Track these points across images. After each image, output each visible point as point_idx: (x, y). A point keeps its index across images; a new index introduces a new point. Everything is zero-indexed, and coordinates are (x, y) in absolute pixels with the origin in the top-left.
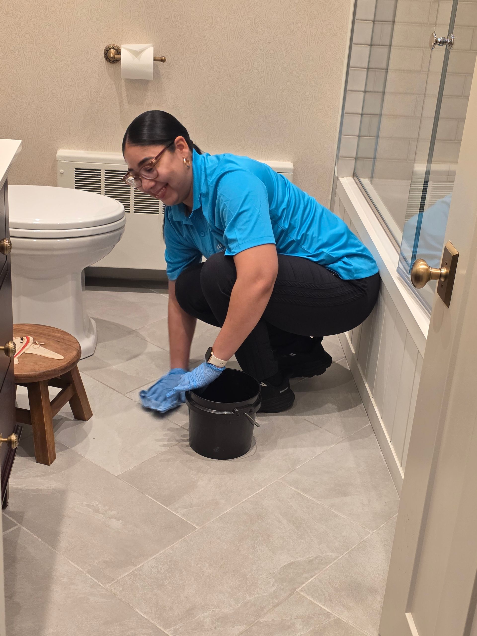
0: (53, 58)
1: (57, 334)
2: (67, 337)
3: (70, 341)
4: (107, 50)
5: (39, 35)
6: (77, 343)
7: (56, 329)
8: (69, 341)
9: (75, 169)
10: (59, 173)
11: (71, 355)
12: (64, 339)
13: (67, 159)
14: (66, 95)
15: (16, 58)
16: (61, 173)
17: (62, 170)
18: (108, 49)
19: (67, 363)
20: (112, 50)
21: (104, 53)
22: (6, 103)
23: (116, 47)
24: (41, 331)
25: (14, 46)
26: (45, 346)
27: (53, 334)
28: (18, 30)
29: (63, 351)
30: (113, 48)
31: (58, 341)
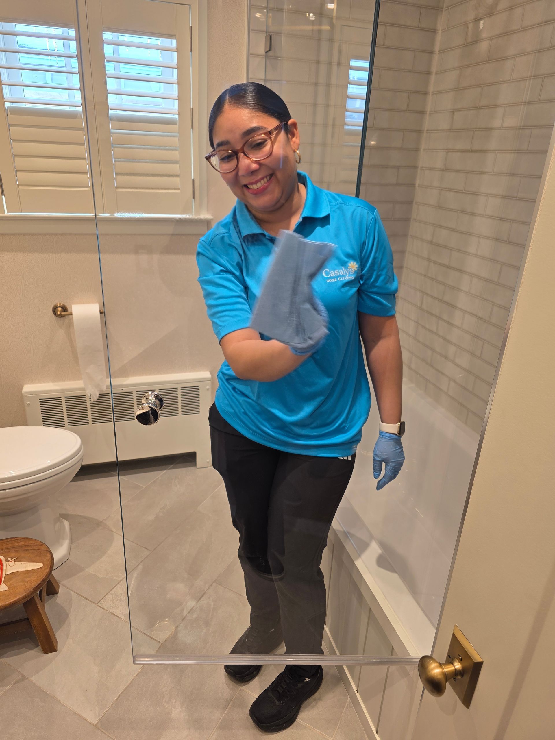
0: (9, 318)
1: (20, 544)
2: (31, 542)
3: (37, 545)
4: (55, 308)
6: (43, 544)
7: (16, 539)
8: (35, 546)
9: (40, 399)
10: (27, 404)
11: (47, 559)
12: (31, 545)
14: (24, 344)
17: (29, 402)
19: (49, 568)
20: (59, 308)
21: (53, 311)
23: (62, 306)
24: (5, 546)
26: (19, 560)
27: (17, 544)
29: (38, 558)
30: (60, 307)
31: (27, 550)
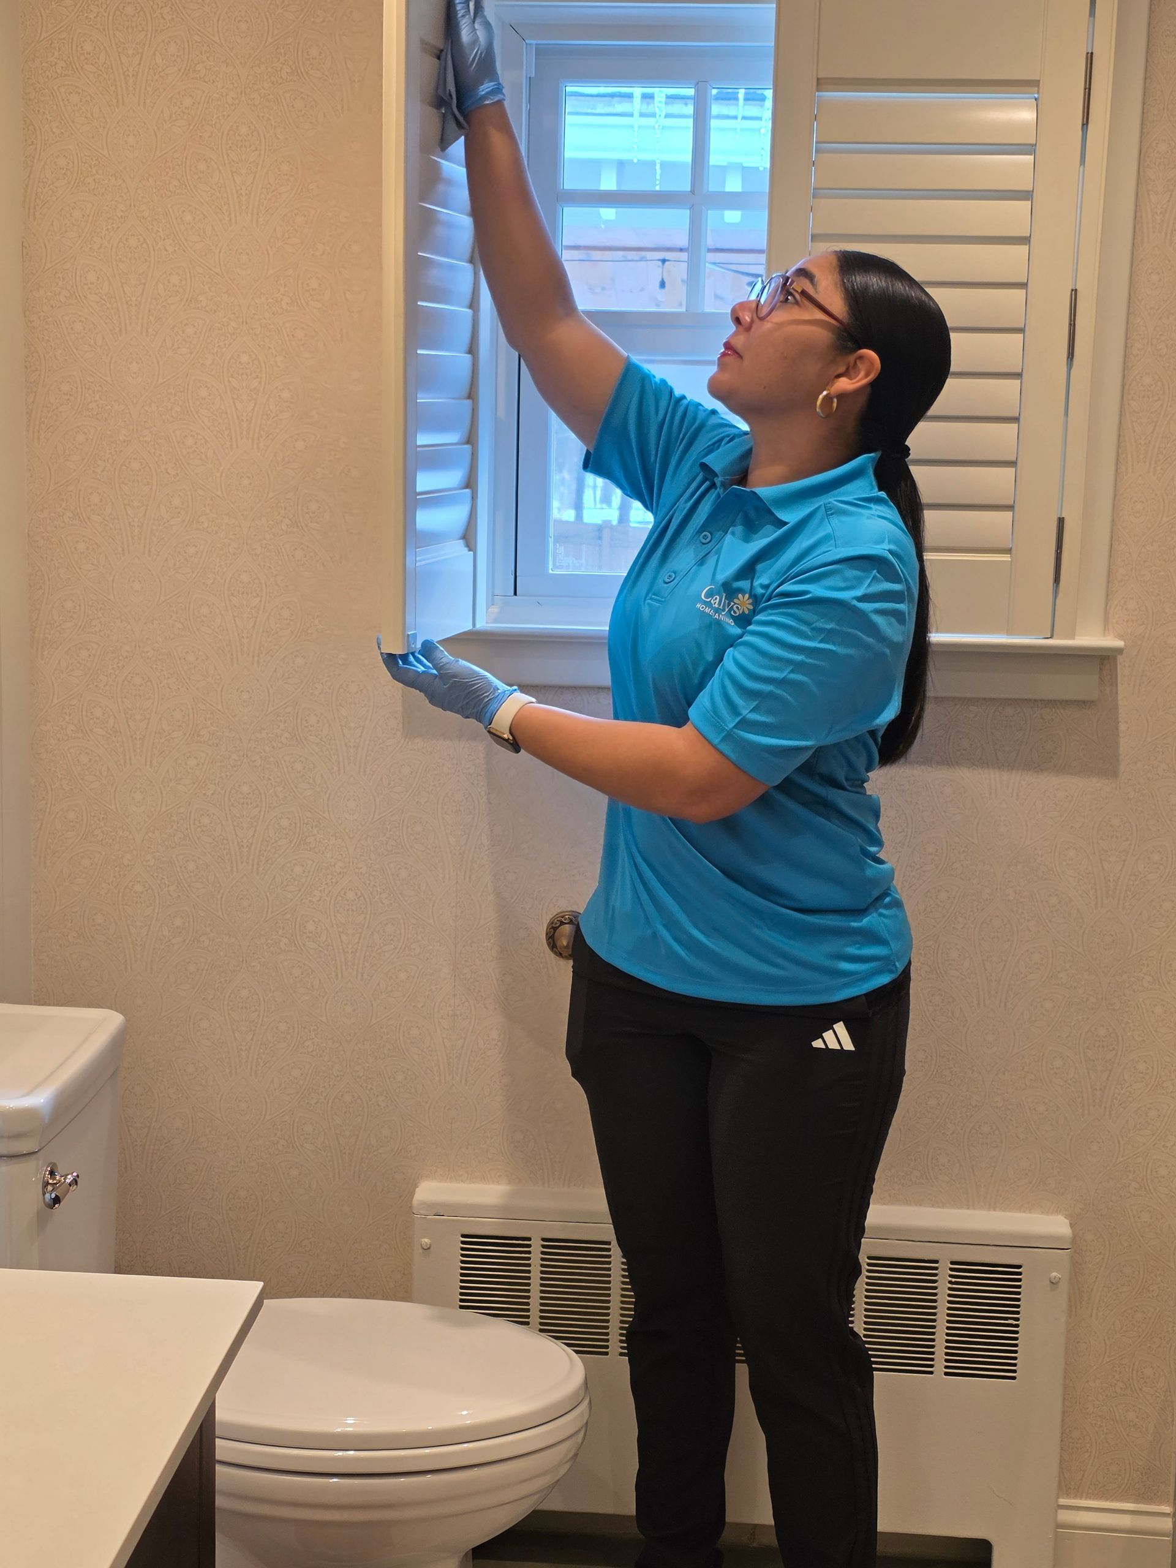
0: (414, 949)
4: (554, 925)
5: (381, 893)
9: (463, 1236)
10: (420, 1247)
13: (439, 1210)
14: (445, 1040)
15: (321, 951)
16: (423, 1248)
17: (426, 1240)
18: (557, 925)
21: (547, 934)
22: (289, 1065)
25: (316, 920)
28: (329, 881)
